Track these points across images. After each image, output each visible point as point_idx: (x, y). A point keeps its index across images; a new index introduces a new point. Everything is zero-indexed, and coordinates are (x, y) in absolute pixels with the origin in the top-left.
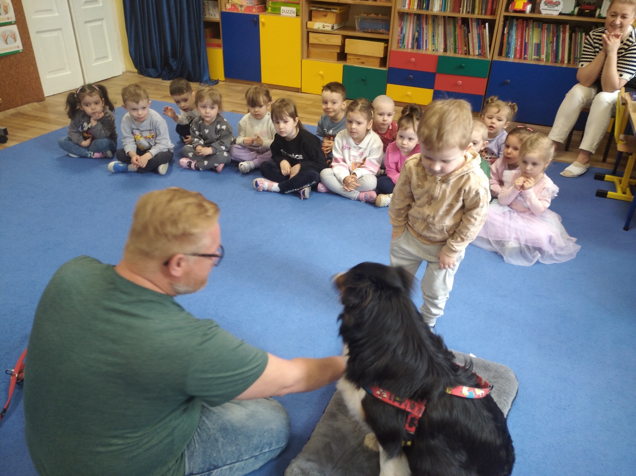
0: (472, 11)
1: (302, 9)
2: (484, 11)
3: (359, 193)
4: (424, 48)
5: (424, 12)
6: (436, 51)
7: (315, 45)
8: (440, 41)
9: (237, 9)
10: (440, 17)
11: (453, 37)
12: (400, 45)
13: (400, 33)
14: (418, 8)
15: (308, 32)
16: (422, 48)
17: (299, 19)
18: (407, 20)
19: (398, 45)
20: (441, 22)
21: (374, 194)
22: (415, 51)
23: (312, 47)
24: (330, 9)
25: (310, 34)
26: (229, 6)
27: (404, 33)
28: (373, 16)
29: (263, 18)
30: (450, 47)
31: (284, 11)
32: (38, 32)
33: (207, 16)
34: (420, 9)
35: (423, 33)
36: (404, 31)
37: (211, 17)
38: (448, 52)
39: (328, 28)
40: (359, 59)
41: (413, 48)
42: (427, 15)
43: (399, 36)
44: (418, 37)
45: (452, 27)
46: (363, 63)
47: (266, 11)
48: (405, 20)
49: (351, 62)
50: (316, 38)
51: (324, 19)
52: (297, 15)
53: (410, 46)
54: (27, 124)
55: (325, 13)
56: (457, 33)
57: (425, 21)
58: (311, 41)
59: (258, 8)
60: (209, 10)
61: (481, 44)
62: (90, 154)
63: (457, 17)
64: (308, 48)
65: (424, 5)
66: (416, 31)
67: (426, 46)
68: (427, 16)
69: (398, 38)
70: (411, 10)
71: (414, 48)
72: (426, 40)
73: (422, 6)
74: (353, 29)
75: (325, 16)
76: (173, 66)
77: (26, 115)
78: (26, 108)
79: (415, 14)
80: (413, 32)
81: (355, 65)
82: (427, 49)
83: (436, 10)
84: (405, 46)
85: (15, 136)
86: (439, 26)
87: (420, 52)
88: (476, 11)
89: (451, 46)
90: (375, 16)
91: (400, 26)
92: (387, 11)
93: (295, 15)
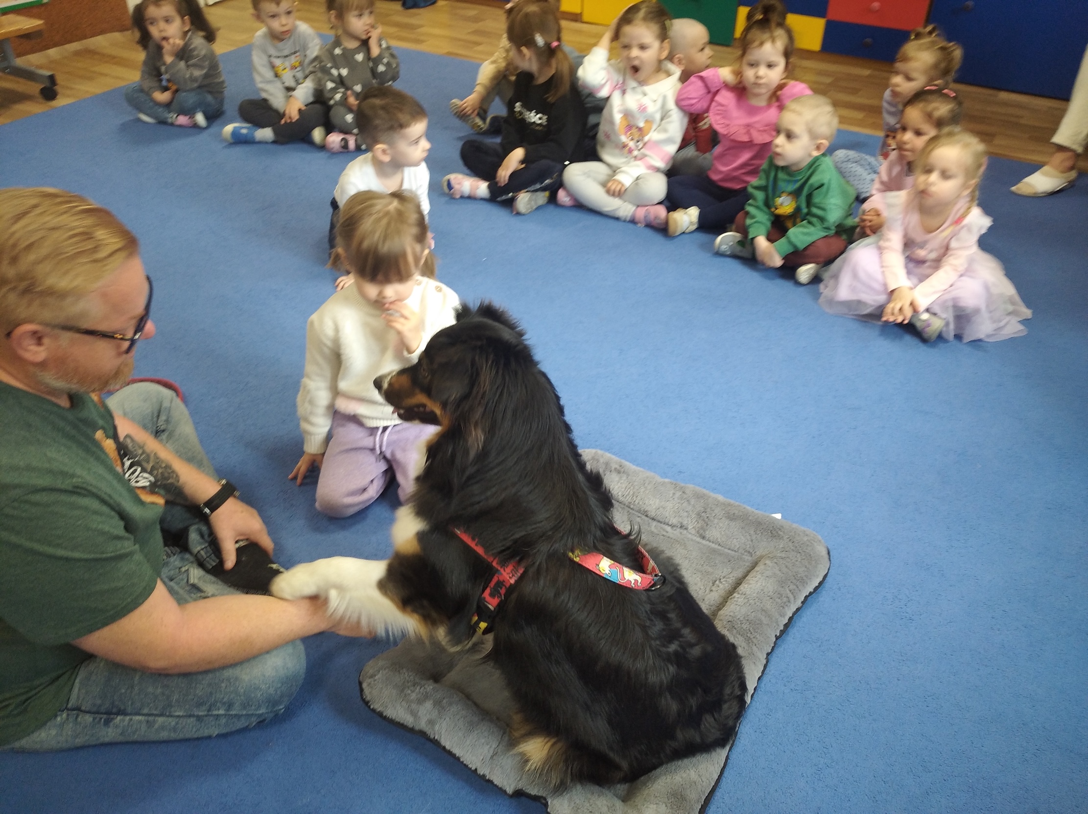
3: (634, 208)
21: (662, 211)
54: (96, 69)
62: (172, 117)
77: (98, 54)
78: (100, 42)
85: (71, 89)
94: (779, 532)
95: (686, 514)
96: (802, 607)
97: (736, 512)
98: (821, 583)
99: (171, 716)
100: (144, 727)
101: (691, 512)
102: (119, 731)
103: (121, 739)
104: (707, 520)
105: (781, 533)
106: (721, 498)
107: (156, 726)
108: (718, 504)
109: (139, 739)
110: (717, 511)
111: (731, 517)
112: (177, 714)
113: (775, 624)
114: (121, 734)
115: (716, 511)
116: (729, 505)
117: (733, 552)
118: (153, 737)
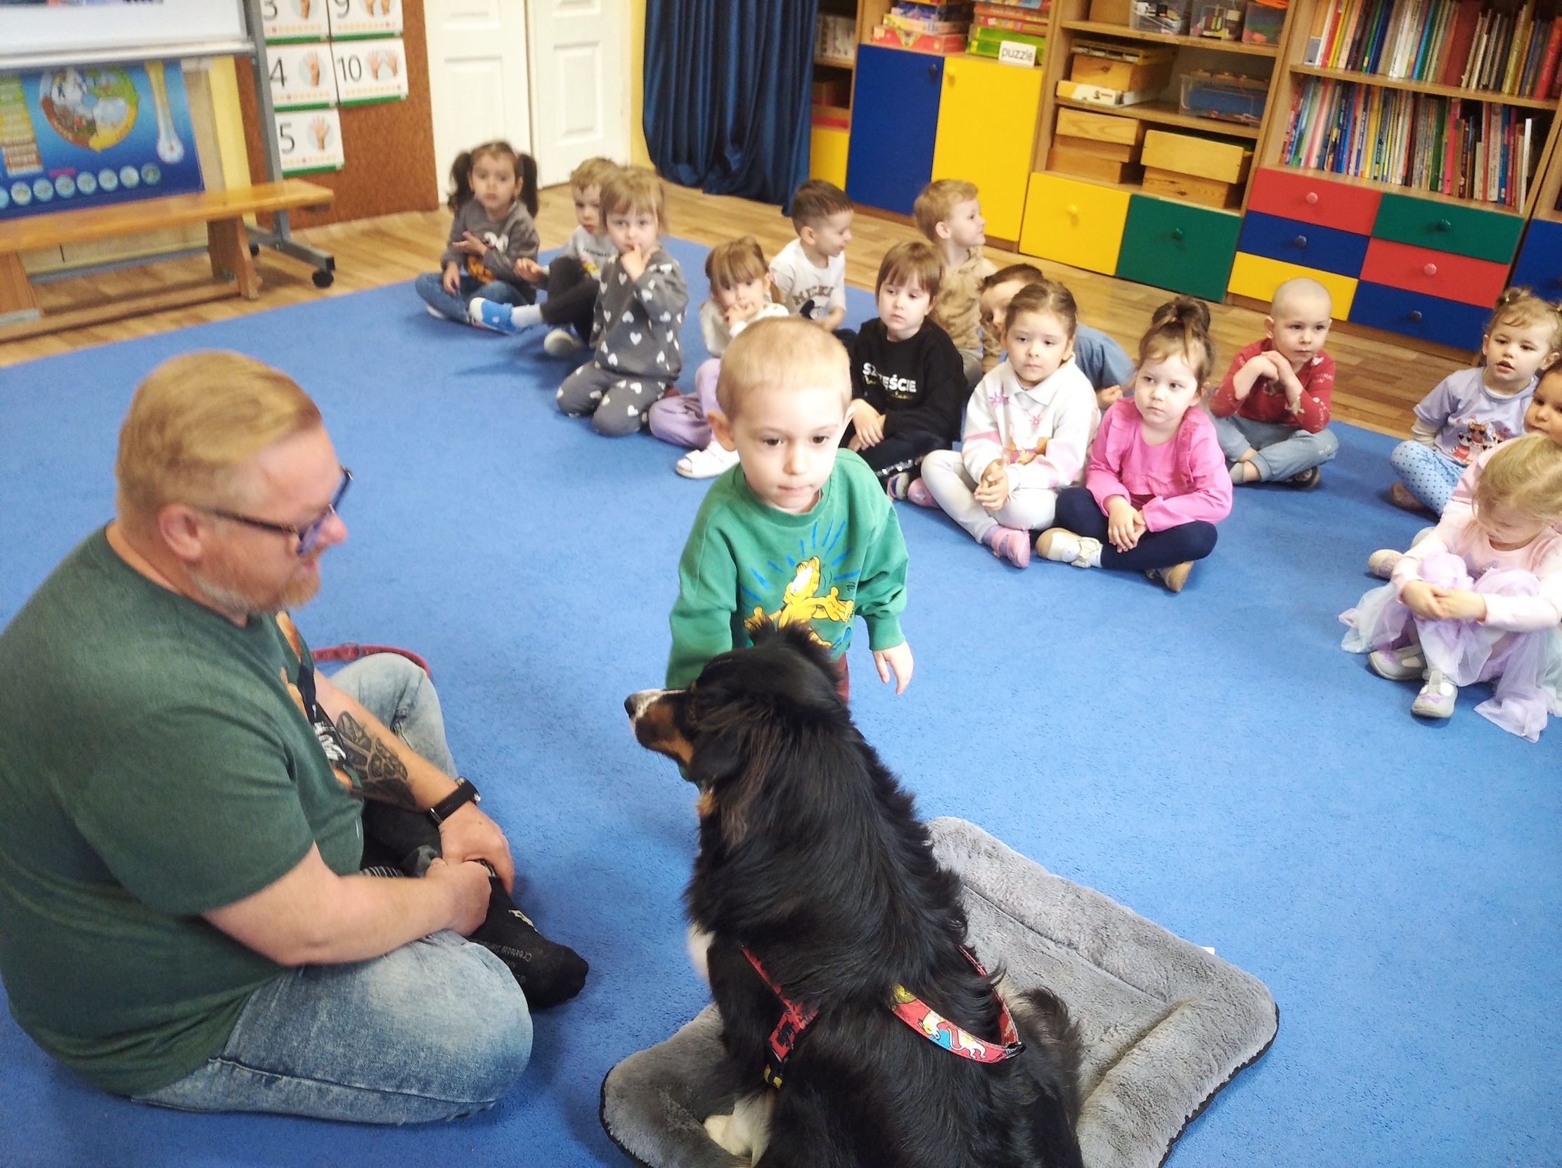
0: (1495, 86)
1: (1050, 51)
2: (1528, 88)
4: (1352, 171)
5: (1362, 78)
6: (1382, 180)
7: (1069, 140)
8: (1396, 155)
9: (898, 41)
10: (1404, 93)
11: (1431, 148)
12: (1288, 157)
13: (1290, 127)
14: (1349, 67)
15: (1058, 107)
16: (1344, 171)
17: (1038, 74)
18: (1315, 94)
19: (1282, 156)
20: (1406, 108)
23: (1062, 144)
24: (1121, 54)
25: (1063, 113)
26: (879, 33)
27: (1303, 126)
28: (1226, 77)
29: (954, 66)
30: (1422, 173)
31: (1008, 52)
32: (449, 60)
33: (829, 53)
34: (1353, 69)
35: (1354, 132)
36: (1304, 122)
37: (836, 55)
38: (1415, 186)
39: (1108, 101)
40: (1173, 182)
41: (1321, 167)
42: (1368, 85)
43: (1288, 133)
44: (1338, 141)
45: (1433, 121)
46: (1183, 194)
47: (964, 50)
48: (1311, 95)
49: (1153, 190)
50: (1074, 123)
51: (1101, 77)
52: (1037, 64)
53: (1314, 162)
54: (384, 255)
55: (1105, 64)
56: (1445, 140)
57: (1362, 100)
58: (1062, 128)
59: (947, 41)
60: (835, 38)
61: (1510, 174)
63: (1451, 98)
64: (1052, 145)
65: (1367, 59)
66: (1335, 125)
67: (1357, 167)
68: (1369, 89)
69: (1285, 138)
70: (1328, 70)
71: (1323, 169)
72: (1359, 151)
73: (1359, 62)
74: (1174, 107)
75: (1106, 70)
76: (732, 164)
77: (390, 236)
79: (1339, 82)
80: (1327, 125)
81: (1162, 198)
82: (1359, 174)
83: (1395, 76)
84: (1300, 159)
85: (352, 276)
86: (1399, 115)
87: (1340, 179)
88: (1507, 87)
89: (1425, 172)
90: (1231, 78)
91: (1294, 108)
92: (1262, 68)
93: (1032, 63)
94: (1209, 972)
95: (1077, 927)
96: (1229, 1082)
97: (1150, 935)
98: (1260, 1054)
99: (350, 1087)
100: (313, 1097)
101: (1085, 926)
102: (282, 1096)
103: (282, 1108)
104: (1106, 939)
105: (1210, 974)
106: (1130, 912)
107: (329, 1098)
108: (1125, 919)
109: (306, 1112)
110: (1123, 929)
111: (1142, 941)
112: (358, 1085)
113: (1187, 1100)
114: (283, 1102)
115: (1120, 929)
116: (1141, 923)
117: (1140, 992)
118: (323, 1112)
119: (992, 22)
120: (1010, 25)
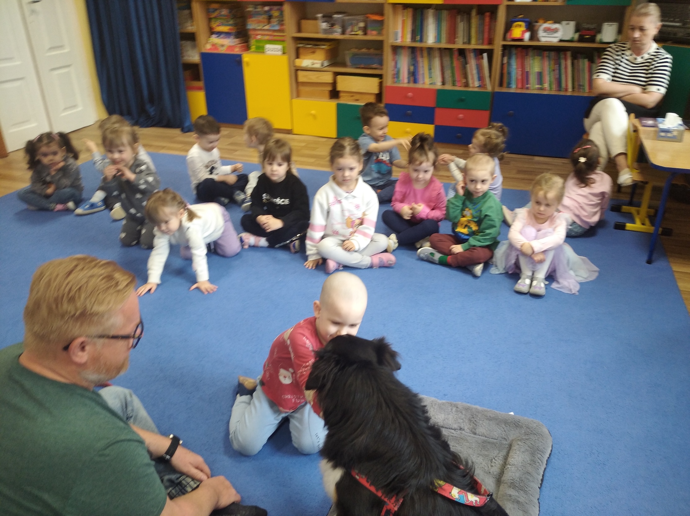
0: (468, 42)
1: (288, 47)
2: (481, 41)
4: (421, 82)
5: (418, 45)
6: (434, 84)
7: (305, 84)
9: (218, 49)
10: (435, 49)
11: (450, 69)
12: (396, 79)
13: (394, 68)
14: (412, 41)
15: (296, 71)
16: (418, 82)
17: (285, 57)
18: (401, 53)
19: (393, 79)
20: (437, 54)
22: (412, 85)
23: (302, 86)
24: (318, 45)
25: (299, 72)
26: (208, 47)
27: (399, 67)
28: (365, 50)
29: (247, 58)
30: (448, 79)
31: (269, 49)
33: (186, 58)
34: (414, 41)
35: (419, 67)
36: (399, 65)
37: (189, 58)
38: (447, 85)
39: (318, 65)
41: (409, 82)
43: (393, 70)
44: (414, 71)
45: (449, 60)
46: (357, 100)
47: (249, 50)
48: (399, 53)
49: (344, 100)
50: (305, 76)
51: (313, 56)
52: (284, 53)
53: (406, 81)
55: (312, 50)
56: (454, 65)
57: (419, 53)
58: (301, 79)
59: (241, 47)
60: (187, 51)
61: (481, 75)
62: (52, 206)
63: (453, 49)
64: (297, 87)
65: (418, 37)
66: (411, 65)
67: (423, 80)
68: (421, 49)
69: (393, 72)
70: (404, 43)
72: (423, 74)
73: (415, 38)
74: (344, 65)
75: (314, 52)
76: (151, 113)
79: (409, 47)
80: (408, 66)
81: (349, 103)
82: (424, 83)
83: (430, 42)
84: (400, 80)
86: (435, 59)
87: (417, 86)
90: (367, 50)
91: (394, 60)
92: (379, 45)
93: (280, 53)
94: (519, 424)
95: (461, 420)
96: (546, 467)
97: (491, 415)
98: (551, 452)
101: (464, 419)
104: (475, 422)
106: (479, 408)
108: (478, 411)
110: (480, 416)
113: (537, 481)
116: (485, 411)
117: (495, 440)
119: (259, 37)
120: (267, 38)
